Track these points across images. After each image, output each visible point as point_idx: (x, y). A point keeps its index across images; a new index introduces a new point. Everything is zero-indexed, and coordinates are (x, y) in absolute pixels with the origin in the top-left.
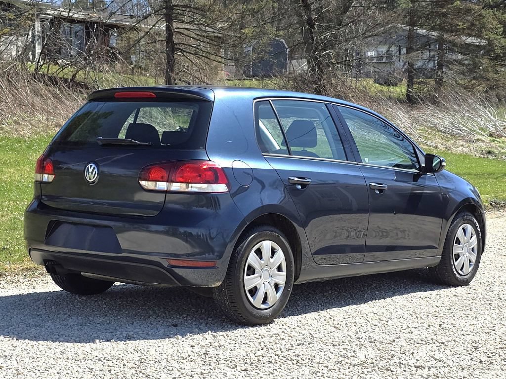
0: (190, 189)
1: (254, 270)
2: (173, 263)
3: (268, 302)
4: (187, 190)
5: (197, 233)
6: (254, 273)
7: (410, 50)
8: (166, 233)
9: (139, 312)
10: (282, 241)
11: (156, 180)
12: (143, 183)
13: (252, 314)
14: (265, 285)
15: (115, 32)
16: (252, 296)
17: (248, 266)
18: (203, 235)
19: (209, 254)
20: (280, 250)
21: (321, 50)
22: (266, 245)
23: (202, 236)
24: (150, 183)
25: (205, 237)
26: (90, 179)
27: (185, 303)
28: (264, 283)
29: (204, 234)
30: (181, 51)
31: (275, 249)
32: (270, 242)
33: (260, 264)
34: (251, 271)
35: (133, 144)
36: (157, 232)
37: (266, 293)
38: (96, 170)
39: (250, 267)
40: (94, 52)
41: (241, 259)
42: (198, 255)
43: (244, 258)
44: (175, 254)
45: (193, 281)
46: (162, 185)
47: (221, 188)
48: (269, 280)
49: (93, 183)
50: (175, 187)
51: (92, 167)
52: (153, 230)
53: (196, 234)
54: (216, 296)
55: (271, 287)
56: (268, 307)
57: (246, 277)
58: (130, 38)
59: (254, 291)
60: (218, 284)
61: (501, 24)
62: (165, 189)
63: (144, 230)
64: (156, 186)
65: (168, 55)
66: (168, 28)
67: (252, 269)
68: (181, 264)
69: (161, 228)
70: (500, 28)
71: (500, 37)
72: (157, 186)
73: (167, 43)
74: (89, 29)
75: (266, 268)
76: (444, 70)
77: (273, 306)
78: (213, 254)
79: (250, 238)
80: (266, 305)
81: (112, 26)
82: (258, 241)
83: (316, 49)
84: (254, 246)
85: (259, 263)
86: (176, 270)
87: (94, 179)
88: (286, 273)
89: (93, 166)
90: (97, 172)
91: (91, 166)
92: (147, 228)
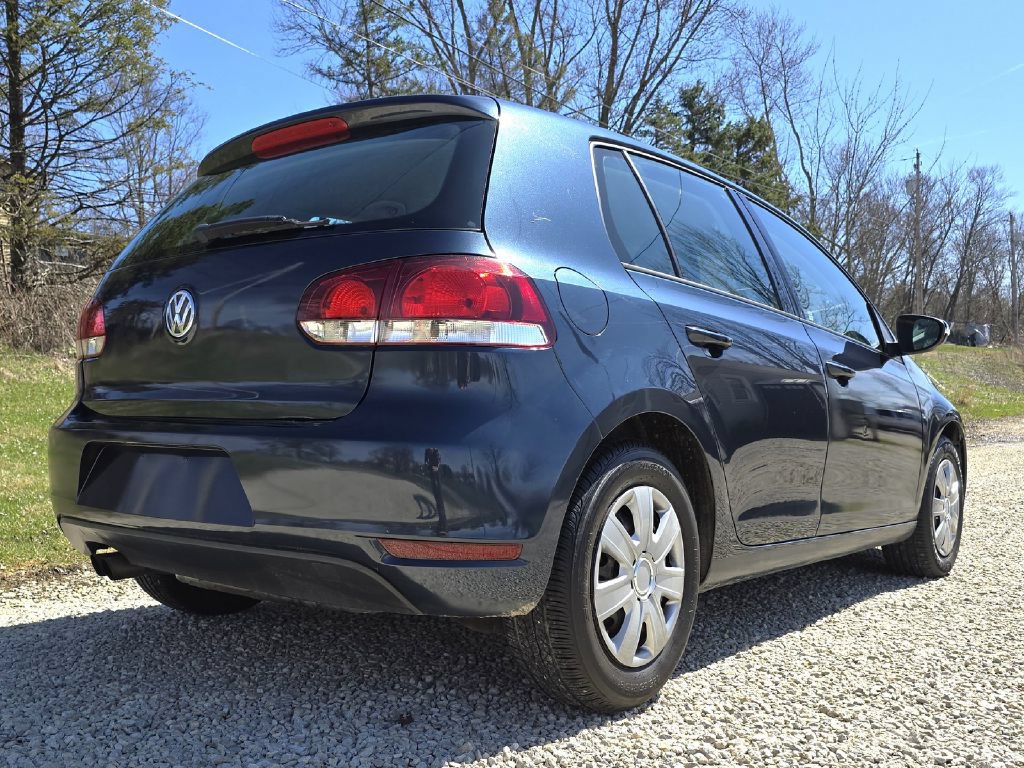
0: (442, 338)
1: (616, 565)
2: (398, 549)
3: (648, 648)
4: (433, 340)
5: (464, 468)
6: (615, 573)
8: (377, 466)
9: (317, 667)
10: (676, 487)
11: (345, 317)
12: (312, 327)
13: (613, 686)
14: (641, 604)
16: (612, 636)
17: (603, 554)
18: (479, 472)
19: (494, 525)
20: (672, 509)
22: (643, 497)
23: (476, 475)
24: (331, 326)
25: (485, 480)
26: (177, 331)
27: (424, 633)
28: (639, 599)
29: (482, 469)
31: (661, 508)
32: (651, 489)
33: (631, 549)
34: (611, 568)
35: (285, 227)
36: (354, 465)
37: (644, 624)
38: (190, 305)
39: (605, 557)
41: (586, 537)
42: (465, 527)
43: (594, 534)
44: (404, 525)
45: (455, 602)
46: (364, 331)
47: (529, 336)
48: (649, 590)
49: (184, 341)
50: (402, 331)
51: (183, 299)
52: (345, 459)
53: (460, 471)
54: (515, 638)
55: (655, 605)
56: (648, 661)
57: (599, 586)
59: (616, 621)
60: (527, 608)
62: (372, 341)
63: (325, 462)
64: (345, 334)
67: (610, 561)
68: (421, 553)
69: (362, 451)
72: (350, 333)
75: (642, 559)
77: (660, 654)
78: (504, 523)
79: (606, 478)
80: (645, 655)
82: (625, 485)
84: (614, 500)
85: (628, 545)
86: (407, 571)
87: (187, 330)
88: (683, 570)
89: (185, 295)
90: (193, 313)
91: (179, 298)
92: (331, 454)
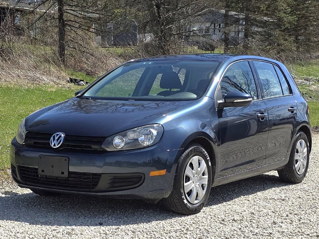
7: (226, 25)
15: (19, 14)
21: (166, 25)
30: (70, 26)
40: (9, 26)
58: (29, 18)
61: (288, 6)
65: (60, 28)
66: (60, 10)
70: (288, 9)
71: (288, 15)
73: (60, 20)
74: (5, 10)
76: (249, 39)
81: (17, 10)
83: (163, 24)
